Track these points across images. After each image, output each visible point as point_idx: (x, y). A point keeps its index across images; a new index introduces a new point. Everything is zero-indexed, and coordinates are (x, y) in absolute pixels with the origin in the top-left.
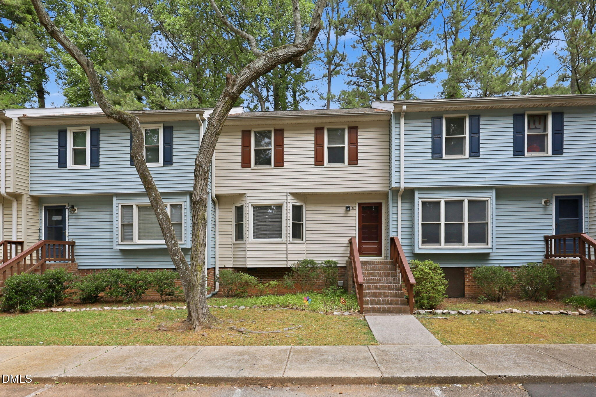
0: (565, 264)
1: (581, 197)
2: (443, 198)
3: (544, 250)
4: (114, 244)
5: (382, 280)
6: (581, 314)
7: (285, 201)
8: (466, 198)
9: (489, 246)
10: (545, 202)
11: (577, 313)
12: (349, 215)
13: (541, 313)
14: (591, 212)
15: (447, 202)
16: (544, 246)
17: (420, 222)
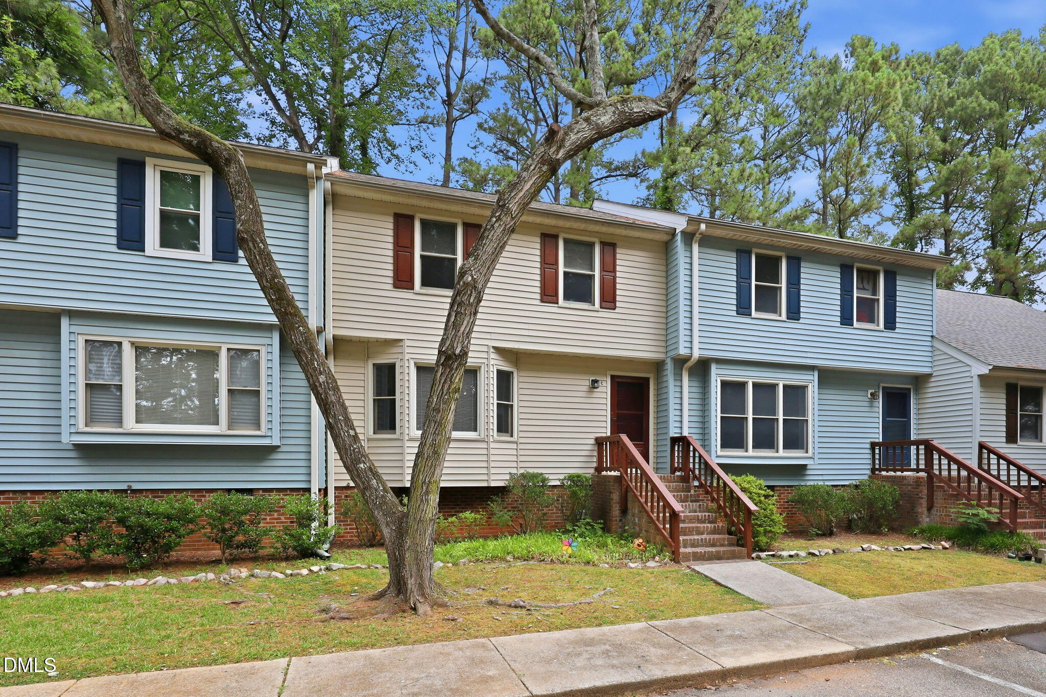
0: (905, 482)
1: (909, 390)
2: (750, 377)
3: (870, 462)
4: (65, 430)
6: (945, 548)
7: (484, 361)
8: (781, 380)
9: (810, 454)
10: (872, 394)
11: (940, 547)
12: (595, 395)
14: (920, 412)
15: (755, 385)
16: (870, 456)
17: (719, 415)
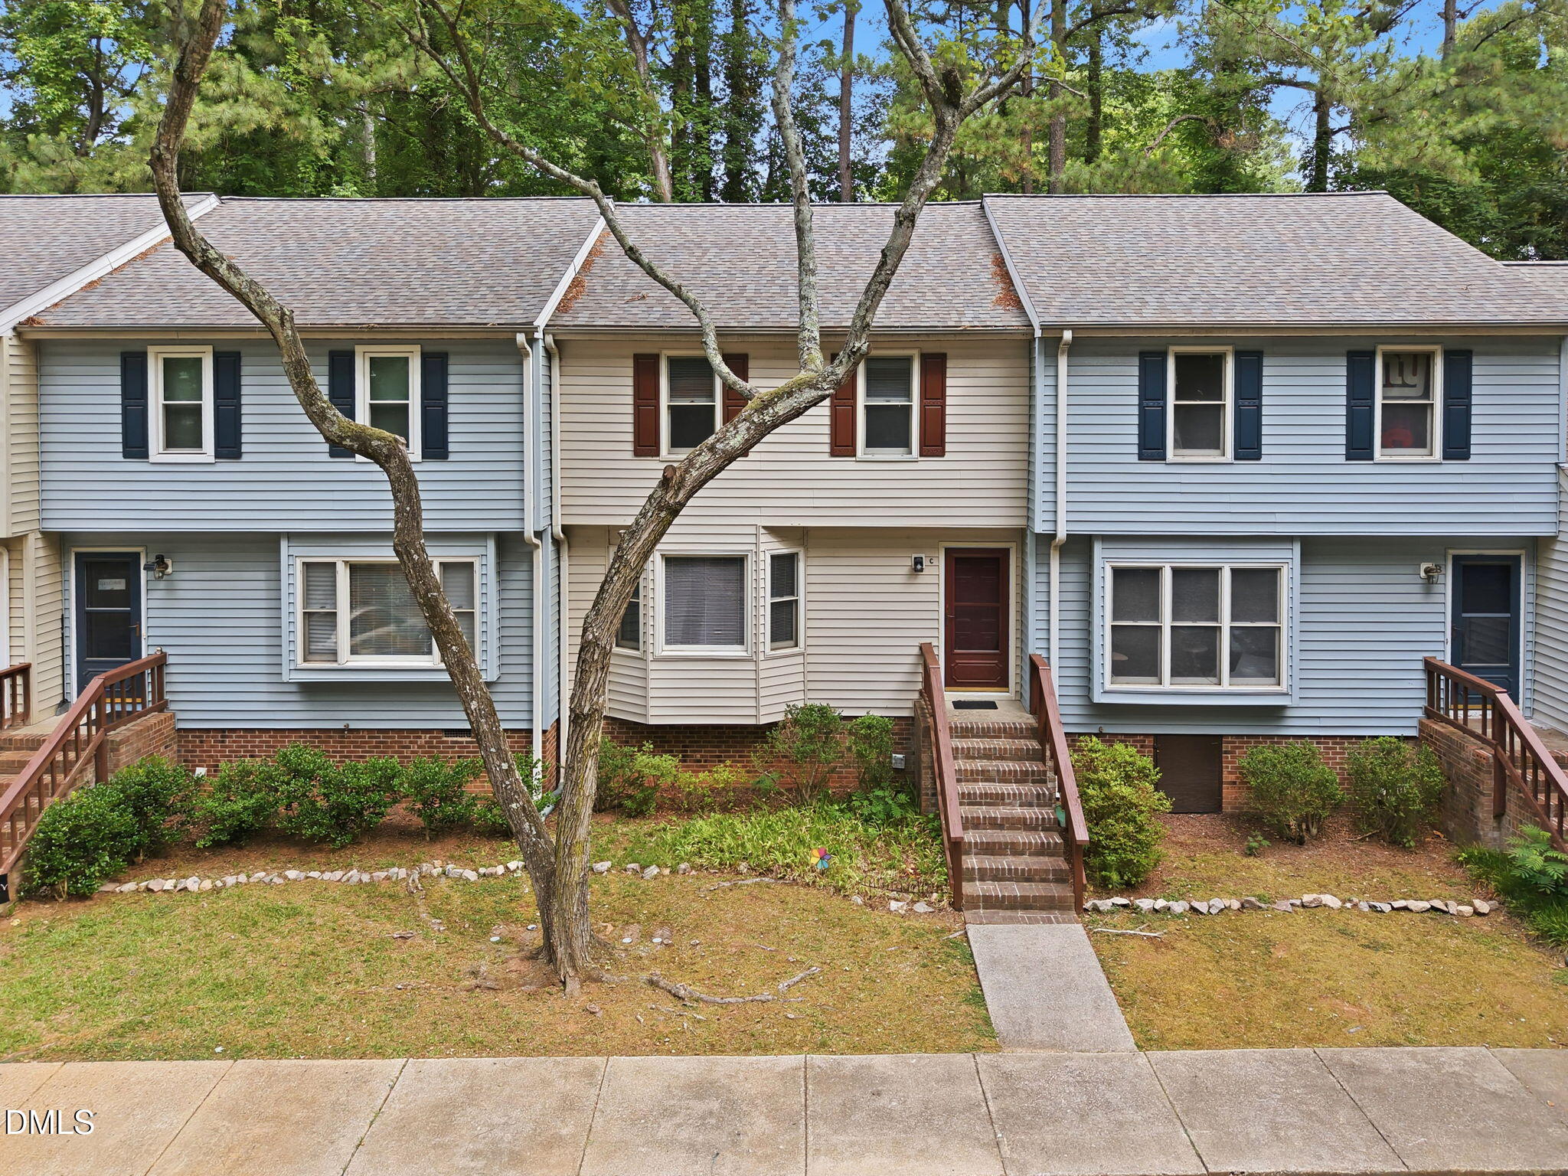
1: (1517, 558)
2: (1167, 561)
5: (1009, 798)
7: (753, 547)
8: (1226, 561)
9: (1284, 687)
10: (1427, 571)
12: (920, 581)
13: (1387, 908)
14: (1539, 602)
15: (1177, 572)
17: (1109, 622)
